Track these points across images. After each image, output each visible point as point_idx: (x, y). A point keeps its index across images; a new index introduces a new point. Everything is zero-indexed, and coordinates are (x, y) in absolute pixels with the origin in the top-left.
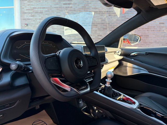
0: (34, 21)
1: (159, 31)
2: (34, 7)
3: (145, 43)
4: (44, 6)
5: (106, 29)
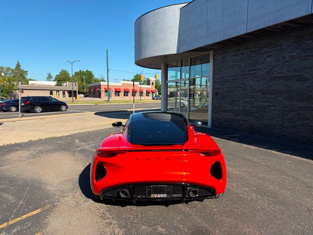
0: (222, 90)
2: (223, 75)
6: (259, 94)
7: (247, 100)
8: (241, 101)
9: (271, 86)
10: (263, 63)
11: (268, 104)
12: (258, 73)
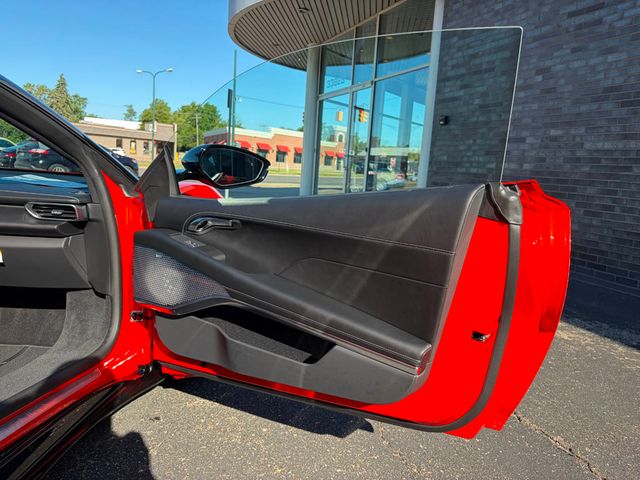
0: (465, 103)
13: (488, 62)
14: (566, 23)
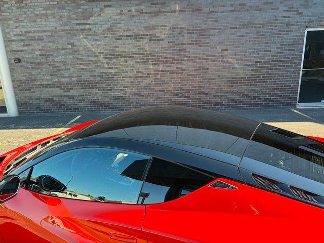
0: (29, 53)
1: (222, 61)
2: (26, 30)
3: (205, 79)
4: (44, 29)
5: (148, 62)
6: (101, 58)
7: (82, 67)
8: (72, 69)
9: (117, 47)
10: (99, 15)
11: (116, 70)
12: (94, 29)
13: (39, 36)
14: (76, 27)
